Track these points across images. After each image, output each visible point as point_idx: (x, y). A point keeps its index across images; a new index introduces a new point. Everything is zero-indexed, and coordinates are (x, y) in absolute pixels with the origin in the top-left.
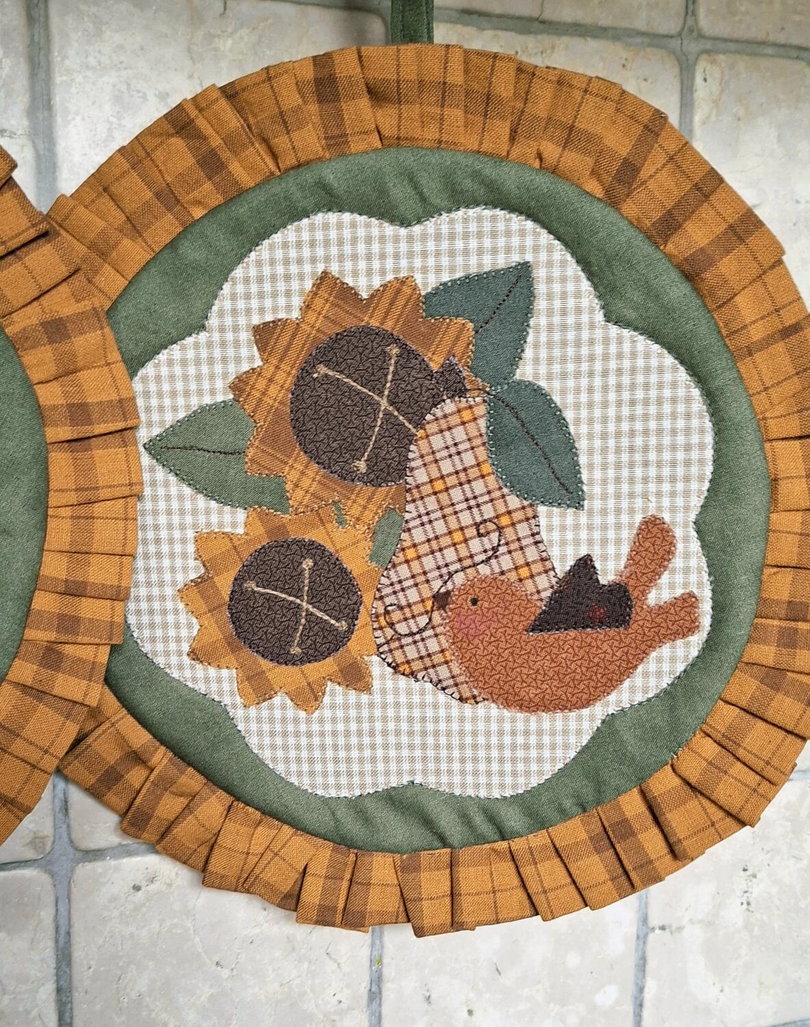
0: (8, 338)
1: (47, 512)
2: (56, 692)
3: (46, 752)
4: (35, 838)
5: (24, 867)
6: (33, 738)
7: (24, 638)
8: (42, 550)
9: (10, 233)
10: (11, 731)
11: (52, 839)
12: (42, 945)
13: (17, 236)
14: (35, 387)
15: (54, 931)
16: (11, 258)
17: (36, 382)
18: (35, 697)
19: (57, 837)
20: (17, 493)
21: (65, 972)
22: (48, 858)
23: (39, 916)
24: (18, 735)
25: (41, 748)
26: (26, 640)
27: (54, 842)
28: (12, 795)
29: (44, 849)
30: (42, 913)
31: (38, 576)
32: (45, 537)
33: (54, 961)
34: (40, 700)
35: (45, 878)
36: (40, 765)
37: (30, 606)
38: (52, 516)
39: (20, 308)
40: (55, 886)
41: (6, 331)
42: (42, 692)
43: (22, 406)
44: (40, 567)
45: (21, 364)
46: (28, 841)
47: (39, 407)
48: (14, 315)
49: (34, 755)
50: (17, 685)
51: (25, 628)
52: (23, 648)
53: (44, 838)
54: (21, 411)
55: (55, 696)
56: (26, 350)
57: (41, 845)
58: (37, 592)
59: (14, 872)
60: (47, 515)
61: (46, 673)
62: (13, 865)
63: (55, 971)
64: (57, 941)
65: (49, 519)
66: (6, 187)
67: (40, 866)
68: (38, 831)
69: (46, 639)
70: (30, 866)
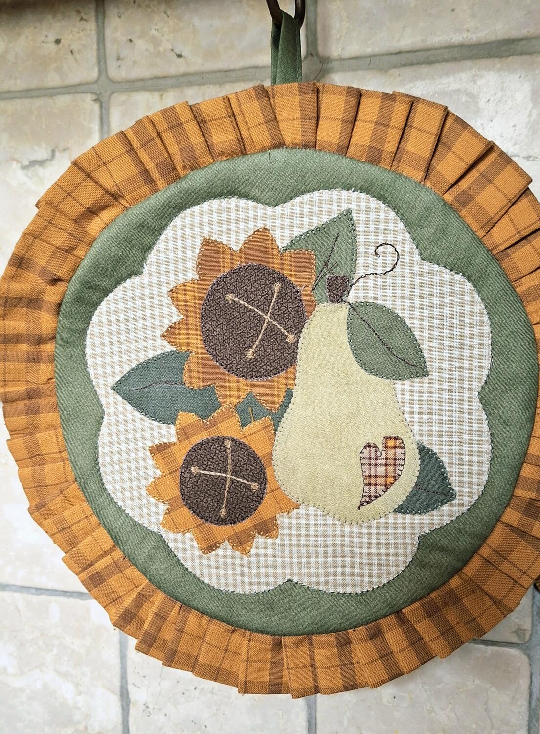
0: (517, 295)
1: (535, 411)
2: (534, 533)
3: (524, 573)
4: (518, 629)
5: (510, 646)
6: (516, 562)
7: (514, 494)
8: (530, 436)
9: (524, 226)
10: (501, 555)
11: (530, 632)
12: (519, 703)
13: (528, 227)
14: (533, 326)
15: (528, 696)
16: (524, 241)
17: (535, 323)
18: (518, 535)
19: (534, 632)
20: (515, 398)
21: (535, 726)
22: (527, 645)
23: (519, 682)
24: (506, 559)
25: (521, 570)
26: (515, 496)
27: (531, 635)
28: (500, 598)
29: (524, 638)
30: (521, 681)
31: (526, 453)
32: (533, 428)
33: (527, 716)
34: (522, 537)
35: (525, 658)
36: (520, 582)
37: (519, 474)
38: (538, 414)
39: (527, 275)
40: (530, 665)
41: (517, 290)
42: (524, 532)
43: (523, 339)
44: (528, 447)
45: (525, 311)
46: (514, 630)
47: (535, 340)
48: (523, 279)
49: (516, 574)
50: (507, 525)
51: (514, 488)
52: (512, 501)
53: (524, 630)
54: (523, 343)
55: (533, 536)
56: (529, 302)
57: (522, 634)
58: (525, 464)
59: (503, 649)
60: (535, 413)
61: (527, 520)
62: (503, 644)
63: (528, 723)
64: (530, 703)
65: (536, 415)
66: (523, 195)
67: (521, 649)
68: (521, 625)
69: (528, 497)
70: (514, 647)
